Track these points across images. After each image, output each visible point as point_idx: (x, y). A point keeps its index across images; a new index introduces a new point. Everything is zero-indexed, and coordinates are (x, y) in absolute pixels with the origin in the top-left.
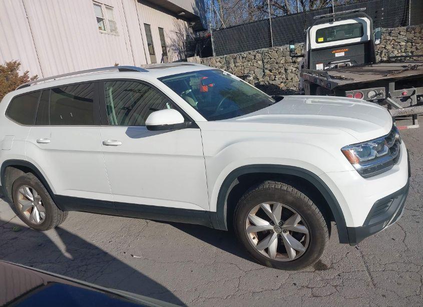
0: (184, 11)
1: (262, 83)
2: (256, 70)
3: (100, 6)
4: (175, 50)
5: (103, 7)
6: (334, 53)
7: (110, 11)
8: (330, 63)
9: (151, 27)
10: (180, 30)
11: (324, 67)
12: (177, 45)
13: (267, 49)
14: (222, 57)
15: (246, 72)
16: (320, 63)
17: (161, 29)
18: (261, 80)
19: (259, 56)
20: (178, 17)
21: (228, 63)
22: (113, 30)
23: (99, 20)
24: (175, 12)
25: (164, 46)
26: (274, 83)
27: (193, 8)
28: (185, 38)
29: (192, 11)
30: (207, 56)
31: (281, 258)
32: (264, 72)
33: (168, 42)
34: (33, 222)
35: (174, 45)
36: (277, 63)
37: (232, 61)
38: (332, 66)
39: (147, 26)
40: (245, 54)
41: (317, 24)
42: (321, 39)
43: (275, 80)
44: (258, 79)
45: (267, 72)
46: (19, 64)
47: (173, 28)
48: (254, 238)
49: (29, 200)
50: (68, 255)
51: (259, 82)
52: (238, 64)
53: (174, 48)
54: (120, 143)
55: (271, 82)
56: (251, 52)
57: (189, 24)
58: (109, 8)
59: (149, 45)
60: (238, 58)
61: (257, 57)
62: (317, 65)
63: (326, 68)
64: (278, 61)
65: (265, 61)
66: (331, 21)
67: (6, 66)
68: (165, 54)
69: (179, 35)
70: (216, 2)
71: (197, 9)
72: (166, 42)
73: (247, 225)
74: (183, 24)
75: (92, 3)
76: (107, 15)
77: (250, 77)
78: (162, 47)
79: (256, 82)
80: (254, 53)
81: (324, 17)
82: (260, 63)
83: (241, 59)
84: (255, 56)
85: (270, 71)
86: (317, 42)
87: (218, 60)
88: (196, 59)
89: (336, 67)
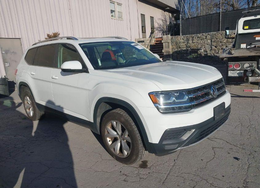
0: (169, 7)
1: (209, 55)
2: (206, 46)
3: (114, 3)
4: (160, 30)
5: (116, 4)
6: (255, 37)
7: (120, 6)
8: (251, 44)
9: (146, 16)
10: (165, 19)
11: (247, 46)
12: (162, 27)
13: (215, 32)
14: (184, 36)
15: (199, 46)
16: (244, 44)
17: (152, 18)
18: (209, 52)
19: (209, 37)
20: (165, 11)
21: (188, 40)
22: (120, 17)
23: (112, 11)
24: (163, 7)
25: (153, 28)
26: (217, 55)
27: (176, 5)
28: (168, 24)
29: (174, 7)
30: (175, 35)
31: (120, 156)
32: (211, 47)
33: (156, 25)
34: (30, 115)
35: (159, 28)
36: (221, 42)
37: (191, 39)
38: (253, 46)
39: (143, 16)
40: (199, 35)
41: (244, 17)
42: (247, 27)
43: (218, 53)
44: (207, 52)
45: (214, 47)
46: (59, 34)
47: (160, 17)
48: (110, 141)
49: (29, 104)
50: (33, 134)
51: (207, 54)
52: (195, 41)
53: (159, 29)
54: (57, 78)
55: (215, 54)
56: (204, 34)
57: (173, 15)
58: (119, 4)
59: (142, 27)
60: (194, 38)
61: (208, 38)
62: (242, 45)
63: (248, 47)
64: (222, 41)
65: (213, 40)
66: (255, 15)
67: (52, 35)
68: (152, 33)
69: (164, 21)
70: (199, 1)
71: (178, 6)
72: (154, 25)
73: (106, 133)
74: (168, 15)
75: (109, 1)
76: (117, 9)
77: (201, 50)
78: (151, 28)
79: (205, 53)
80: (206, 35)
81: (250, 12)
82: (209, 41)
83: (197, 38)
84: (206, 37)
85: (216, 47)
86: (244, 29)
87: (182, 38)
88: (168, 36)
89: (255, 46)
